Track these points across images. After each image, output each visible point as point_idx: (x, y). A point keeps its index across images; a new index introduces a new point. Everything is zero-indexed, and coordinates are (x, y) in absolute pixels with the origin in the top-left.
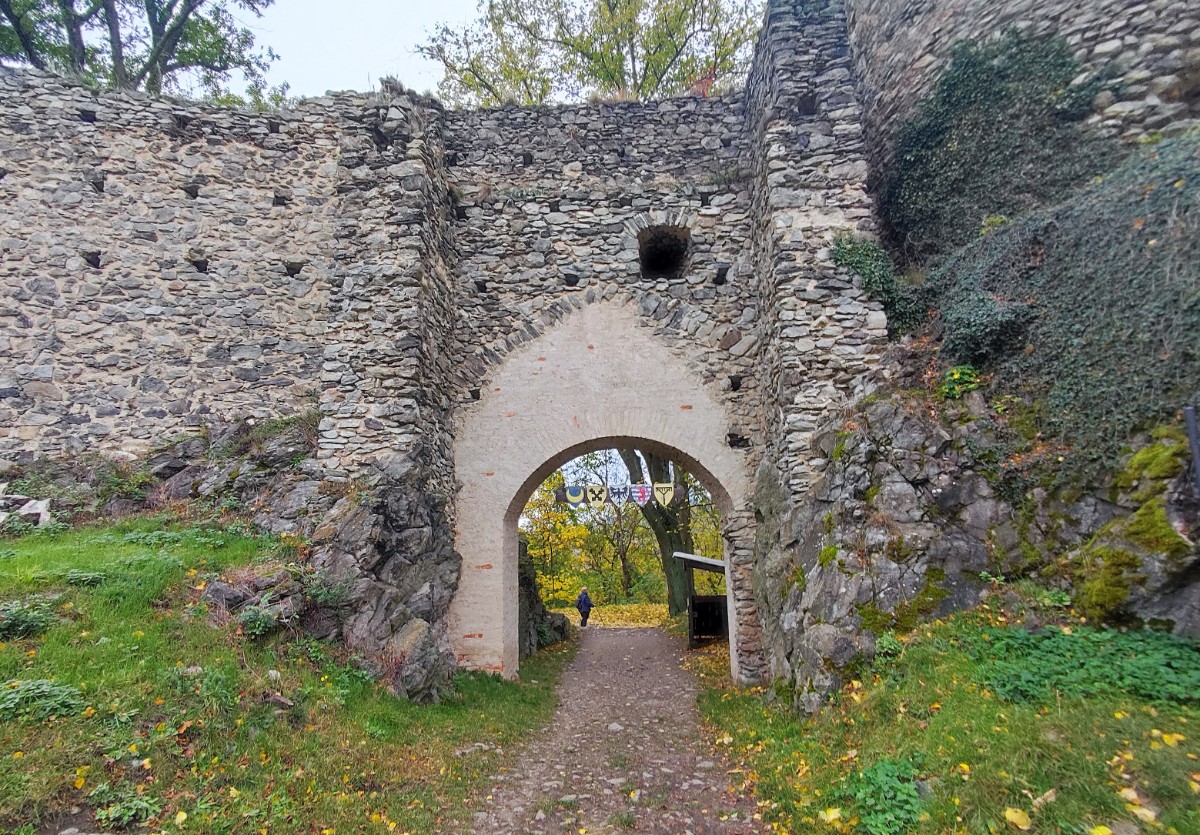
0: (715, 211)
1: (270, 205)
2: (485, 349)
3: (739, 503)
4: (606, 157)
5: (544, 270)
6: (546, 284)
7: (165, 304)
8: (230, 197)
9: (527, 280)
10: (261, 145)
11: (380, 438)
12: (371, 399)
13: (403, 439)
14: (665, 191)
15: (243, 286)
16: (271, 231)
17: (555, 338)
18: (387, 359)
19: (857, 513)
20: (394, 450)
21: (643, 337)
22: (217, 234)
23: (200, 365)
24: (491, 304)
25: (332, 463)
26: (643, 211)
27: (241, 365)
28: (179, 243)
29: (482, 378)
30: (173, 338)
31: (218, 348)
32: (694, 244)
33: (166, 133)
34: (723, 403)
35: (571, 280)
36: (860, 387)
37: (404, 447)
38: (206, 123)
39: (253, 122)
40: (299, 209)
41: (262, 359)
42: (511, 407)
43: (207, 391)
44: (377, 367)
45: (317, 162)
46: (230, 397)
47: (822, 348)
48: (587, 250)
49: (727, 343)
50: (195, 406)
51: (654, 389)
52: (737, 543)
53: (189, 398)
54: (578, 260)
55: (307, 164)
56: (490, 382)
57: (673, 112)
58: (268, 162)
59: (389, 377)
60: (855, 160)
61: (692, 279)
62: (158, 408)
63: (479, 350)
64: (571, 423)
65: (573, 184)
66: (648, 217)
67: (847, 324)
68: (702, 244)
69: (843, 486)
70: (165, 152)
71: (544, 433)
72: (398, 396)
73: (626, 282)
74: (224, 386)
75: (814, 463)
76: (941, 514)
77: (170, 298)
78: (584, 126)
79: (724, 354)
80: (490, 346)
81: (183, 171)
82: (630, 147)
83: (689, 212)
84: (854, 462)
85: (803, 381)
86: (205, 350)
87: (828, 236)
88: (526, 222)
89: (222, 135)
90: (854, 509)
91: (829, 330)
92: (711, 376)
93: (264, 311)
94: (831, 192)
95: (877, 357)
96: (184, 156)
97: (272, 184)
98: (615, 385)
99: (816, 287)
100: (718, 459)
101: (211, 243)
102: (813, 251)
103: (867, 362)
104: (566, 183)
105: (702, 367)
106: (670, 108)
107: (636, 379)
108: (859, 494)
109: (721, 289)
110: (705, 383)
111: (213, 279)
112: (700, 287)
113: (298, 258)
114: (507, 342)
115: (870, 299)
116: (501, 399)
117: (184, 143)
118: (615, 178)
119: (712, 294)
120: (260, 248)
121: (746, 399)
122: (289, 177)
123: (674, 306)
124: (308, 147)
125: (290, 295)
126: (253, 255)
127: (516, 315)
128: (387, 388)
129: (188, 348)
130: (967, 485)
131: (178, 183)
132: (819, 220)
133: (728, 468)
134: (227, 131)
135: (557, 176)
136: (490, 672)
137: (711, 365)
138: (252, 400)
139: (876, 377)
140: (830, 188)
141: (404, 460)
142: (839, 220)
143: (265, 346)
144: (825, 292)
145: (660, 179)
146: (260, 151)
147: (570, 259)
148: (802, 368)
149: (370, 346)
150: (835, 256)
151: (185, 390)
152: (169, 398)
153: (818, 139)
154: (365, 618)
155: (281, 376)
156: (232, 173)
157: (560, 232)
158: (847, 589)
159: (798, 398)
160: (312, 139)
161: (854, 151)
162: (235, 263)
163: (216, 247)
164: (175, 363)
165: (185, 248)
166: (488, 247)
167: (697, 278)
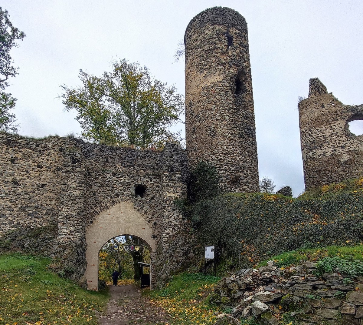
0: (153, 182)
1: (36, 168)
2: (95, 210)
3: (154, 251)
4: (128, 163)
5: (110, 192)
6: (111, 195)
7: (6, 194)
8: (25, 164)
9: (107, 194)
10: (33, 150)
11: (73, 235)
12: (71, 226)
13: (79, 235)
14: (142, 176)
15: (29, 190)
16: (36, 175)
17: (113, 210)
18: (75, 216)
19: (172, 255)
20: (77, 238)
21: (134, 211)
22: (21, 175)
23: (17, 211)
24: (96, 199)
25: (61, 240)
26: (136, 180)
27: (28, 212)
28: (9, 176)
29: (94, 218)
30: (8, 203)
31: (22, 207)
32: (148, 190)
33: (5, 144)
34: (152, 228)
35: (118, 195)
36: (177, 230)
37: (79, 237)
38: (17, 142)
39: (31, 143)
40: (44, 169)
41: (34, 210)
42: (101, 226)
43: (19, 219)
44: (73, 218)
45: (50, 156)
46: (25, 220)
47: (171, 222)
48: (122, 188)
49: (153, 214)
50: (15, 222)
51: (136, 224)
52: (153, 260)
53: (14, 220)
54: (120, 190)
55: (47, 157)
56: (96, 219)
57: (145, 155)
58: (35, 155)
59: (76, 221)
60: (180, 183)
61: (147, 198)
62: (5, 223)
63: (93, 211)
64: (116, 231)
65: (119, 169)
66: (137, 182)
67: (175, 217)
68: (149, 190)
69: (171, 249)
70: (4, 150)
71: (109, 233)
72: (78, 225)
73: (131, 197)
74: (24, 217)
75: (167, 244)
76: (185, 255)
77: (7, 192)
78: (122, 154)
79: (153, 217)
80: (96, 210)
81: (11, 156)
82: (134, 162)
83: (147, 181)
84: (173, 245)
85: (166, 228)
86: (18, 207)
87: (173, 198)
88: (107, 179)
89: (22, 146)
90: (172, 254)
91: (172, 218)
92: (149, 222)
93: (35, 197)
94: (175, 189)
95: (180, 224)
96: (10, 151)
97: (37, 162)
98: (127, 222)
99: (170, 209)
100: (150, 241)
101: (19, 177)
102: (170, 201)
103: (179, 225)
104: (117, 169)
105: (148, 219)
106: (144, 153)
107: (132, 221)
108: (173, 251)
109: (153, 201)
110: (148, 223)
111: (19, 187)
112: (148, 200)
113: (44, 183)
114: (100, 209)
115: (180, 213)
116: (98, 224)
117: (10, 147)
118: (129, 169)
119: (151, 202)
120: (33, 179)
121: (157, 227)
122: (42, 160)
123: (142, 204)
124: (47, 152)
125: (42, 193)
126: (31, 181)
127: (103, 203)
128: (75, 223)
129: (13, 206)
130: (189, 250)
131: (8, 159)
132: (172, 195)
133: (152, 243)
134: (23, 145)
135: (115, 166)
136: (94, 290)
137: (150, 219)
138: (31, 221)
139: (180, 228)
140: (175, 188)
141: (79, 240)
142: (175, 195)
143: (35, 207)
144: (172, 210)
145: (141, 171)
146: (33, 152)
147: (118, 190)
148: (167, 225)
149: (71, 213)
150: (174, 203)
151: (12, 218)
152: (8, 220)
153: (173, 177)
154: (75, 275)
155: (40, 215)
156: (25, 157)
157: (116, 182)
158: (169, 268)
159: (165, 231)
160: (48, 150)
161: (180, 181)
162: (26, 183)
163: (20, 178)
164: (9, 211)
165: (11, 178)
166: (96, 184)
167: (148, 198)
